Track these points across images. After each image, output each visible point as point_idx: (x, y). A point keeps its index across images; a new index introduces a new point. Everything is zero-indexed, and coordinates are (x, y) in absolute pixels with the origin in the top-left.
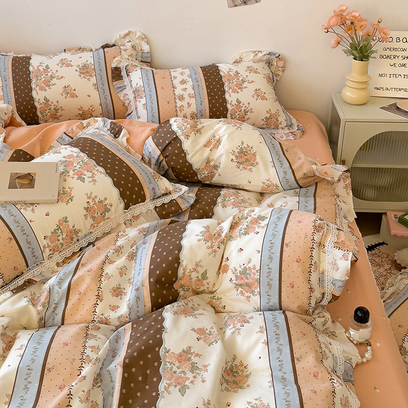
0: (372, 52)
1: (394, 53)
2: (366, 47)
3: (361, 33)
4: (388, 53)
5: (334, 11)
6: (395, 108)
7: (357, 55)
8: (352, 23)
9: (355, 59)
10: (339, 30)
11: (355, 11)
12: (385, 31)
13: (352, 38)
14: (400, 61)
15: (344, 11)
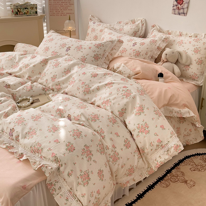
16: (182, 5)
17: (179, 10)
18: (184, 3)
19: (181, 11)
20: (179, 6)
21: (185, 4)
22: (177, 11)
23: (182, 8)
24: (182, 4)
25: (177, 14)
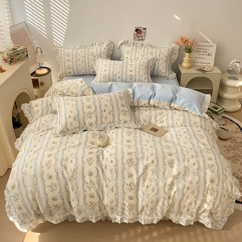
0: (192, 50)
1: (200, 50)
3: (189, 45)
4: (198, 50)
5: (180, 37)
8: (186, 41)
9: (187, 53)
11: (187, 37)
12: (197, 43)
13: (186, 46)
14: (202, 53)
15: (183, 37)
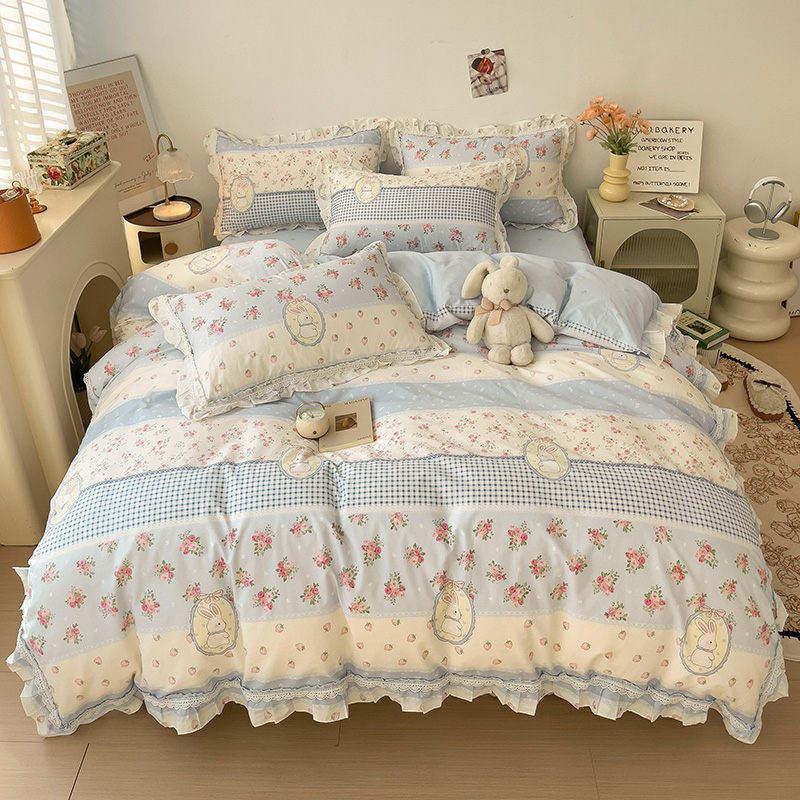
0: (632, 145)
1: (653, 144)
2: (625, 140)
3: (620, 127)
4: (647, 144)
5: (591, 103)
6: (656, 204)
7: (616, 149)
8: (610, 115)
9: (613, 152)
10: (597, 123)
11: (614, 103)
12: (645, 123)
13: (610, 131)
14: (660, 152)
15: (601, 102)
16: (492, 73)
17: (489, 84)
18: (495, 66)
19: (495, 84)
20: (487, 76)
21: (497, 67)
22: (484, 88)
23: (494, 77)
24: (492, 69)
25: (486, 95)
